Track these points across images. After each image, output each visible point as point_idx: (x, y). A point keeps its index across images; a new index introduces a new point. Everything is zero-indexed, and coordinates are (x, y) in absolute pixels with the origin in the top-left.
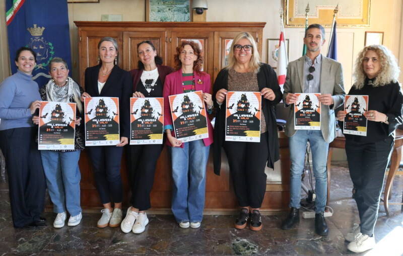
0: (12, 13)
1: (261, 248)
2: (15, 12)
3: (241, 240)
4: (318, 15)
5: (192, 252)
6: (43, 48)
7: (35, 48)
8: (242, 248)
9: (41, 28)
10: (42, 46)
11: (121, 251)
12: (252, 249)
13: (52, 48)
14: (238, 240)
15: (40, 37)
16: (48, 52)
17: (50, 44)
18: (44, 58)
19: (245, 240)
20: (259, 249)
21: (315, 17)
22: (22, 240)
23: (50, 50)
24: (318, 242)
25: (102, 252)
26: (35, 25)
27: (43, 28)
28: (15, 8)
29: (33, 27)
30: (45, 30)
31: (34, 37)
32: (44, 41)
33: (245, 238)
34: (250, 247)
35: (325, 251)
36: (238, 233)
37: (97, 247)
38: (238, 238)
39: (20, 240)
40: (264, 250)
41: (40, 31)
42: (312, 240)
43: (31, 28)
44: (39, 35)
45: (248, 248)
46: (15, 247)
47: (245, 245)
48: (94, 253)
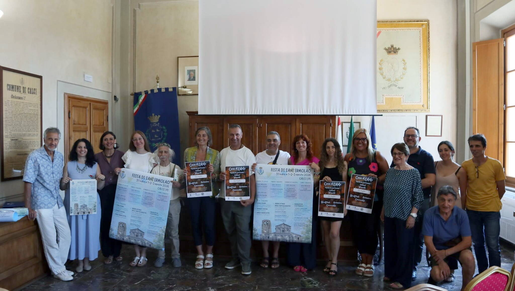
0: (138, 106)
1: (321, 284)
2: (139, 106)
3: (308, 279)
4: (384, 102)
5: (271, 284)
6: (159, 131)
7: (153, 131)
8: (307, 283)
9: (158, 116)
10: (158, 130)
11: (221, 281)
12: (314, 284)
13: (166, 131)
14: (305, 279)
15: (157, 123)
16: (163, 134)
17: (164, 128)
18: (160, 139)
19: (311, 279)
20: (319, 284)
21: (382, 104)
22: (153, 272)
23: (164, 132)
24: (364, 282)
25: (208, 282)
26: (153, 114)
27: (159, 116)
28: (140, 103)
29: (152, 115)
30: (160, 117)
31: (153, 123)
32: (160, 126)
33: (310, 278)
34: (313, 283)
35: (368, 287)
36: (306, 274)
37: (204, 278)
38: (306, 277)
39: (152, 272)
40: (323, 284)
41: (157, 118)
42: (361, 281)
43: (151, 117)
44: (157, 121)
45: (312, 284)
46: (150, 276)
47: (309, 281)
48: (203, 282)
